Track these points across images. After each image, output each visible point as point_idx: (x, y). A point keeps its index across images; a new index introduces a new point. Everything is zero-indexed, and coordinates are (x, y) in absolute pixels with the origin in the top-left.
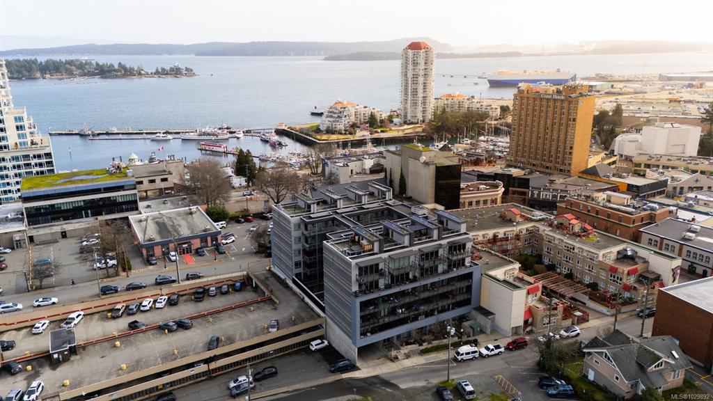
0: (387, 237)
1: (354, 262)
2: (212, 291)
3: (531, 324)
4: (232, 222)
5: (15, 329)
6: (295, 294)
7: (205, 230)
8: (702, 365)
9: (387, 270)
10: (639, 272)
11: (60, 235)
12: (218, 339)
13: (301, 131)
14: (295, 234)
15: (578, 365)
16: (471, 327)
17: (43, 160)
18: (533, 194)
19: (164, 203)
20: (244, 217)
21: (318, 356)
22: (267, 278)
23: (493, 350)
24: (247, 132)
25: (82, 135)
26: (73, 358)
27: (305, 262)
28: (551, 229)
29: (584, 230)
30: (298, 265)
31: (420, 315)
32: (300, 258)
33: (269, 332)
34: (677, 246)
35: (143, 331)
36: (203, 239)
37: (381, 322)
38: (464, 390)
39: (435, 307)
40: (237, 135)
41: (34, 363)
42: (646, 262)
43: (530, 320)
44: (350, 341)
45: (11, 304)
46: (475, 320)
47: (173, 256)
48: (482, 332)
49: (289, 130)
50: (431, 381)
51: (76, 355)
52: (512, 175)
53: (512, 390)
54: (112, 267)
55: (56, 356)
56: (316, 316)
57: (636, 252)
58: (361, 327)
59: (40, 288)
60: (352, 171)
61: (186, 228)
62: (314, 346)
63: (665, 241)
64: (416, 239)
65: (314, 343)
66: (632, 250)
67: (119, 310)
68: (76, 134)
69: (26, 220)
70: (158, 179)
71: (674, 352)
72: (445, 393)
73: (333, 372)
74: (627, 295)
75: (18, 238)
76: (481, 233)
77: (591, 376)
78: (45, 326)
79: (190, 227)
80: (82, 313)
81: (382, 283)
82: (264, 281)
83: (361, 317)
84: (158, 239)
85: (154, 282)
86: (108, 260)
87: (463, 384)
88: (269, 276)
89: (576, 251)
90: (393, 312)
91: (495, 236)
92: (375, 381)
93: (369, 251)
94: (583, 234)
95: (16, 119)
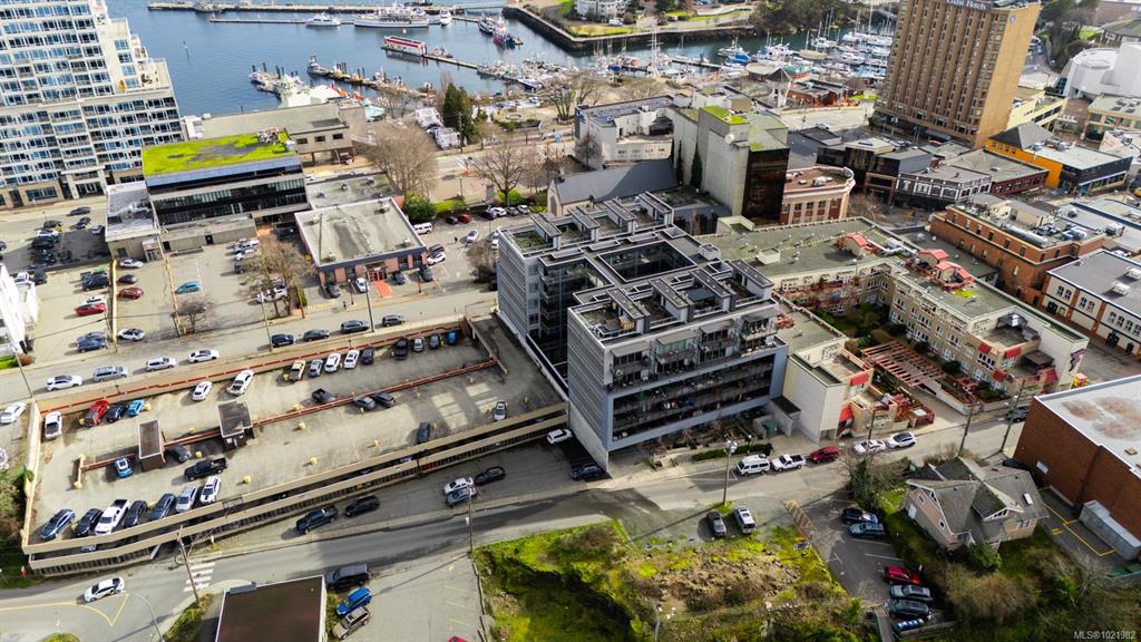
0: (655, 305)
1: (606, 348)
2: (418, 345)
3: (850, 426)
4: (442, 221)
5: (171, 392)
6: (529, 358)
7: (404, 245)
8: (1072, 504)
9: (652, 358)
10: (1023, 353)
11: (205, 242)
12: (429, 426)
13: (545, 14)
14: (530, 279)
15: (899, 493)
16: (764, 426)
17: (163, 109)
18: (902, 185)
19: (342, 189)
20: (456, 215)
21: (557, 452)
22: (491, 329)
23: (789, 462)
24: (459, 12)
25: (200, 13)
26: (249, 442)
27: (543, 317)
28: (908, 272)
29: (958, 279)
30: (533, 319)
31: (696, 410)
32: (537, 311)
33: (496, 421)
34: (1098, 304)
35: (331, 407)
36: (402, 258)
37: (641, 421)
38: (742, 522)
39: (718, 399)
40: (442, 21)
41: (204, 447)
42: (1036, 337)
43: (849, 421)
44: (600, 442)
45: (161, 360)
46: (773, 414)
47: (361, 284)
48: (780, 432)
49: (525, 10)
50: (701, 501)
51: (253, 438)
52: (872, 153)
53: (806, 521)
54: (280, 299)
55: (229, 441)
56: (557, 399)
57: (1026, 322)
58: (614, 427)
59: (191, 332)
60: (621, 130)
61: (377, 238)
62: (554, 437)
63: (1082, 295)
64: (697, 311)
65: (553, 434)
66: (1021, 318)
67: (298, 370)
68: (190, 10)
69: (156, 217)
70: (329, 136)
71: (1027, 496)
72: (716, 523)
73: (576, 479)
74: (997, 385)
75: (150, 247)
76: (801, 276)
77: (912, 513)
78: (208, 390)
79: (384, 239)
80: (251, 373)
81: (645, 374)
82: (488, 334)
83: (614, 416)
84: (340, 259)
85: (339, 328)
86: (275, 290)
87: (741, 513)
88: (494, 324)
89: (937, 313)
90: (659, 407)
91: (822, 281)
92: (630, 496)
93: (630, 331)
94: (953, 285)
95: (117, 43)
